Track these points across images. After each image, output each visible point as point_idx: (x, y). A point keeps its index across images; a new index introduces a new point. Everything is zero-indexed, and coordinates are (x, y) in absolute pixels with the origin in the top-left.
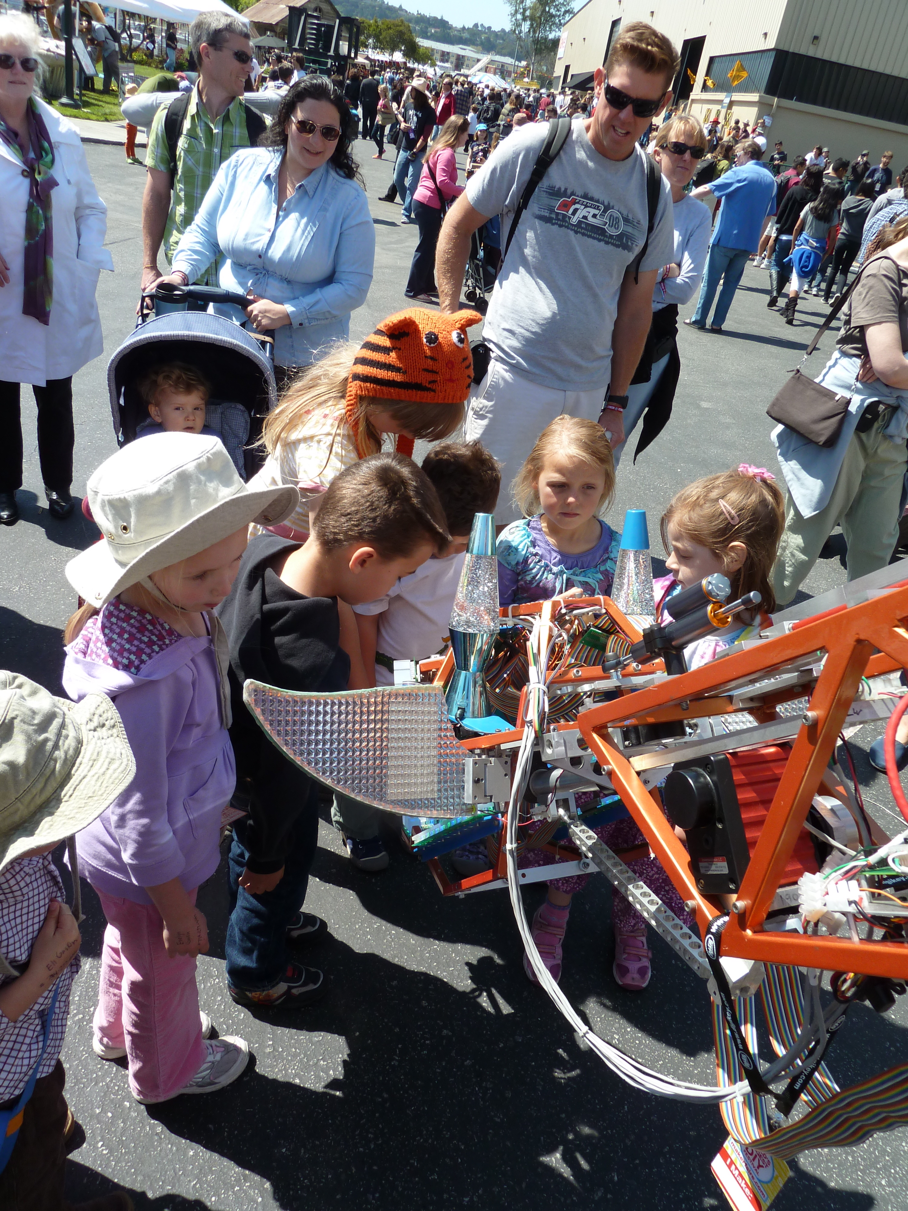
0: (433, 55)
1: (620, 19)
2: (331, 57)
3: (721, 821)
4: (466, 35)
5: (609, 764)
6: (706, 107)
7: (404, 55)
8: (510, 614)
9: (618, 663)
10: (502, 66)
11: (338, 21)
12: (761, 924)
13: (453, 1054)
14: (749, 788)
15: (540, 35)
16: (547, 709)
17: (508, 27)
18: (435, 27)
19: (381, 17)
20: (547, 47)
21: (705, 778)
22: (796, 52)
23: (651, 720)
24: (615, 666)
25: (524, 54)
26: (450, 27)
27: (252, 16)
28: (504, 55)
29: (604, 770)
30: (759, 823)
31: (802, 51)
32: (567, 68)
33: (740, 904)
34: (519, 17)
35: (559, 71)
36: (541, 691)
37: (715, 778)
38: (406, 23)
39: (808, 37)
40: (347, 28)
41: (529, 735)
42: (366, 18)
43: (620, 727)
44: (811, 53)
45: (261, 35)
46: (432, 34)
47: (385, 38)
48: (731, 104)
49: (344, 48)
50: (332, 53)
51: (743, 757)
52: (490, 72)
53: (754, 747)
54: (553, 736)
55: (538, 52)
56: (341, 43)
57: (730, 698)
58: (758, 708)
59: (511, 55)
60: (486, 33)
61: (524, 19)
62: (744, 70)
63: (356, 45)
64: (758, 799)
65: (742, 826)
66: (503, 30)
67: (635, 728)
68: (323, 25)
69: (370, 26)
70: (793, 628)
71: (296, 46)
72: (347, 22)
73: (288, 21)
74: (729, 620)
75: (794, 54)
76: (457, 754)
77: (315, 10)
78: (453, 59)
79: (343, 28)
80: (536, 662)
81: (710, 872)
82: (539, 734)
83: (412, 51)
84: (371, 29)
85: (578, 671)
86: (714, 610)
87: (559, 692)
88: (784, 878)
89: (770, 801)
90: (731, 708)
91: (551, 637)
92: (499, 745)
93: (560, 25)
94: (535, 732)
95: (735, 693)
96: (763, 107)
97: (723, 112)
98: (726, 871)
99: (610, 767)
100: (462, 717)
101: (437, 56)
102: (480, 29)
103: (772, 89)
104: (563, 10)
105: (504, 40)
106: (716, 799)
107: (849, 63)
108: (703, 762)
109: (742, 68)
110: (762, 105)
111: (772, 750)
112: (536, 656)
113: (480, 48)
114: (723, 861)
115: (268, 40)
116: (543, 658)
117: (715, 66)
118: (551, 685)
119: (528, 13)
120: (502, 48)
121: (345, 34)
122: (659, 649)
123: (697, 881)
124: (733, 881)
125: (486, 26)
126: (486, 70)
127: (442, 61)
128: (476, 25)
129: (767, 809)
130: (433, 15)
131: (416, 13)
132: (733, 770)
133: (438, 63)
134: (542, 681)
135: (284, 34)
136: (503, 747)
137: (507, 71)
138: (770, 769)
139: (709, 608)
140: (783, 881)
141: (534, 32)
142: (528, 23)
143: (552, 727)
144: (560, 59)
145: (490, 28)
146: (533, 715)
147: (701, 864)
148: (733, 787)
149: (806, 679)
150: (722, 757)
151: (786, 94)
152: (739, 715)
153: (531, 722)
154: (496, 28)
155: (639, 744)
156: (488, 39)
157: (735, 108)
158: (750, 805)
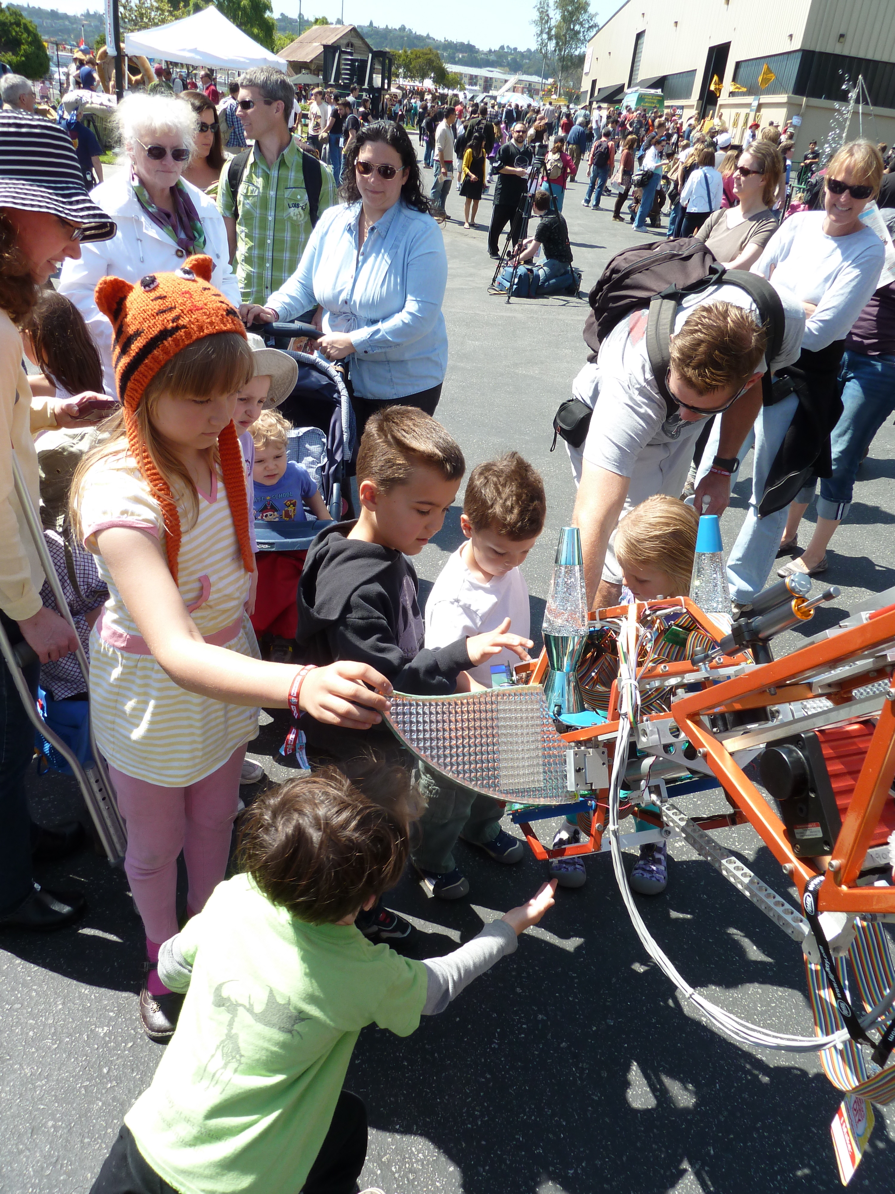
0: (461, 79)
1: (644, 32)
2: (365, 90)
3: (813, 791)
4: (492, 58)
5: (704, 746)
6: (734, 111)
7: (434, 82)
8: (598, 618)
9: (707, 656)
10: (530, 85)
11: (370, 55)
12: (855, 881)
13: (549, 1037)
14: (837, 761)
15: (565, 52)
16: (639, 702)
17: (534, 46)
18: (461, 52)
19: (410, 47)
20: (573, 64)
21: (797, 753)
22: (823, 50)
23: (738, 707)
24: (703, 660)
25: (550, 72)
26: (477, 51)
27: (287, 56)
28: (531, 74)
29: (700, 752)
30: (849, 791)
31: (829, 50)
32: (594, 82)
33: (836, 863)
34: (545, 36)
35: (586, 86)
36: (633, 687)
37: (807, 753)
38: (434, 51)
39: (835, 35)
40: (379, 61)
41: (624, 726)
42: (395, 48)
43: (708, 715)
44: (837, 51)
45: (297, 74)
46: (460, 59)
47: (414, 67)
48: (760, 106)
49: (377, 80)
50: (366, 86)
51: (829, 733)
52: (517, 92)
53: (839, 725)
54: (647, 724)
55: (565, 69)
56: (374, 76)
57: (810, 686)
58: (836, 694)
59: (538, 74)
60: (511, 54)
61: (550, 39)
62: (771, 72)
63: (388, 75)
64: (846, 771)
65: (834, 794)
66: (529, 50)
67: (722, 715)
68: (356, 60)
69: (400, 56)
70: (870, 618)
71: (332, 82)
72: (379, 55)
73: (322, 58)
74: (812, 612)
75: (821, 53)
76: (559, 746)
77: (348, 45)
78: (481, 82)
79: (376, 62)
80: (626, 659)
81: (805, 837)
82: (634, 726)
83: (442, 78)
84: (401, 59)
85: (665, 667)
86: (798, 605)
87: (648, 687)
88: (873, 840)
89: (858, 772)
90: (811, 695)
91: (638, 637)
92: (596, 737)
93: (584, 41)
94: (631, 723)
95: (814, 680)
96: (792, 108)
97: (752, 115)
98: (820, 835)
99: (705, 749)
100: (559, 713)
101: (466, 80)
102: (506, 50)
103: (800, 89)
104: (587, 26)
105: (529, 59)
106: (808, 771)
107: (877, 58)
108: (795, 739)
109: (769, 71)
110: (789, 104)
111: (856, 727)
112: (626, 655)
113: (507, 69)
114: (817, 826)
115: (304, 78)
116: (633, 657)
117: (742, 70)
118: (642, 680)
119: (553, 32)
120: (529, 68)
121: (378, 67)
122: (747, 641)
123: (793, 847)
124: (827, 843)
125: (512, 47)
126: (514, 89)
127: (471, 84)
128: (502, 47)
129: (855, 780)
130: (459, 41)
131: (443, 41)
132: (823, 745)
133: (467, 87)
134: (633, 678)
135: (319, 70)
136: (600, 738)
137: (535, 90)
138: (854, 744)
139: (793, 603)
140: (873, 843)
141: (560, 50)
142: (554, 41)
143: (645, 718)
144: (587, 74)
145: (515, 49)
146: (626, 708)
147: (796, 831)
148: (823, 760)
149: (881, 664)
150: (812, 734)
151: (815, 94)
152: (817, 700)
153: (626, 714)
154: (522, 48)
155: (726, 730)
156: (514, 60)
157: (763, 110)
158: (838, 776)
